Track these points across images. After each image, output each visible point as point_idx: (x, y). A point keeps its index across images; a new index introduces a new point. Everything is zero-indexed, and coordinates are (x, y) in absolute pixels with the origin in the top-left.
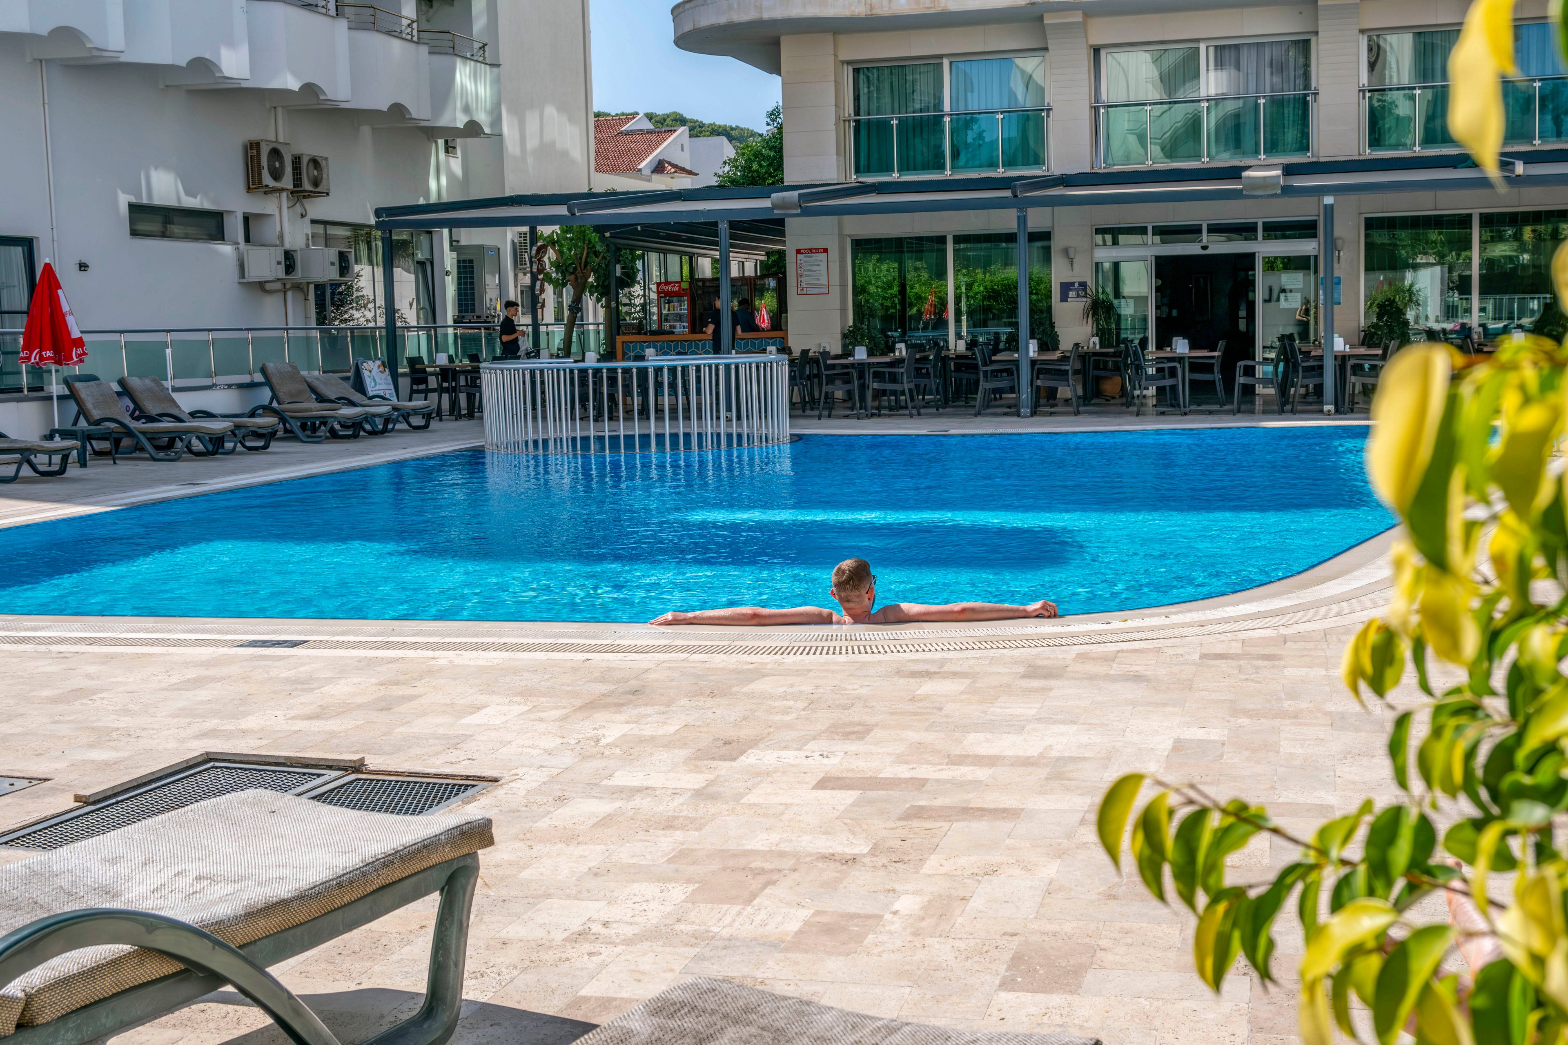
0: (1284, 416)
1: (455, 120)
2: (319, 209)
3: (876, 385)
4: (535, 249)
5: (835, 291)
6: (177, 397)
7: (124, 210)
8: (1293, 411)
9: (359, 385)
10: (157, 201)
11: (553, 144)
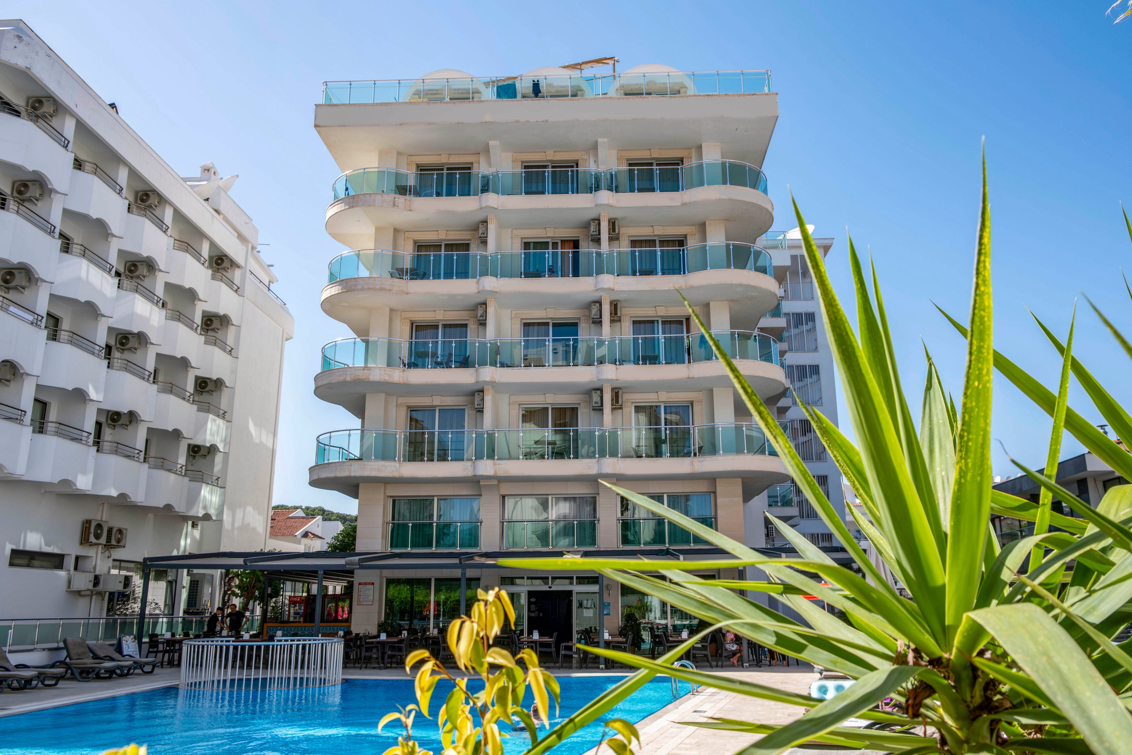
0: (582, 670)
1: (198, 512)
2: (119, 554)
3: (390, 653)
4: (227, 579)
5: (376, 604)
6: (9, 656)
7: (8, 552)
8: (587, 668)
9: (119, 648)
10: (28, 548)
11: (249, 524)
